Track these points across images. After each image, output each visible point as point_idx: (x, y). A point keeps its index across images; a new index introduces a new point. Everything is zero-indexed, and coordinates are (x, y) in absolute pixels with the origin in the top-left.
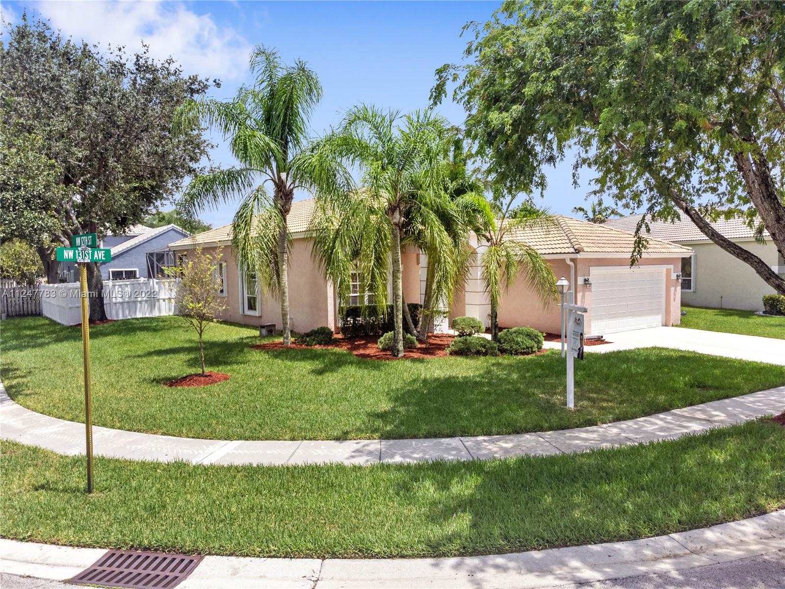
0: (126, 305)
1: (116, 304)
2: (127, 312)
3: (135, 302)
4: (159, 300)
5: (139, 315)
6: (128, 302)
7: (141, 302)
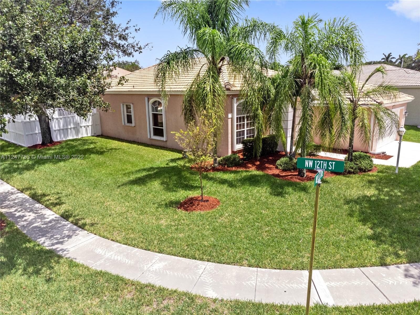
0: (61, 131)
1: (55, 131)
2: (62, 136)
3: (67, 129)
4: (81, 127)
5: (70, 138)
6: (63, 130)
7: (71, 129)
